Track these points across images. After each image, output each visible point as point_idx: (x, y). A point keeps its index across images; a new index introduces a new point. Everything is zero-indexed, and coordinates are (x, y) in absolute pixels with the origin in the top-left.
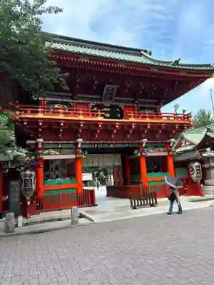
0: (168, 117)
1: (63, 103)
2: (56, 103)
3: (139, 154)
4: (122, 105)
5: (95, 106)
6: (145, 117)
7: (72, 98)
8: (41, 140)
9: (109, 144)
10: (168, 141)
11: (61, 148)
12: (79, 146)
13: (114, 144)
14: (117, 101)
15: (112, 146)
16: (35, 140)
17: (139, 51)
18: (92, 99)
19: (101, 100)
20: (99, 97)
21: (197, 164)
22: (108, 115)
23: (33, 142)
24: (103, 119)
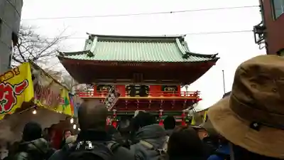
1: (108, 86)
3: (158, 120)
4: (149, 85)
5: (129, 86)
12: (114, 114)
17: (175, 38)
24: (129, 97)
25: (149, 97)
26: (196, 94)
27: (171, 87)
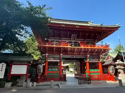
0: (98, 46)
1: (57, 41)
2: (54, 41)
3: (86, 61)
4: (79, 42)
5: (68, 42)
6: (88, 46)
7: (60, 39)
8: (47, 54)
9: (73, 56)
10: (99, 56)
11: (54, 57)
12: (61, 57)
14: (77, 40)
15: (74, 57)
16: (45, 54)
17: (88, 22)
18: (67, 40)
19: (71, 40)
20: (70, 39)
21: (112, 66)
22: (73, 45)
23: (45, 55)
24: (70, 47)
25: (81, 47)
26: (107, 46)
27: (91, 43)
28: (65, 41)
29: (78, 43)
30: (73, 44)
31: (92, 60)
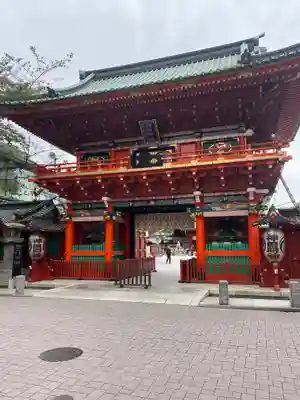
4: (175, 144)
9: (148, 201)
10: (245, 192)
11: (91, 208)
12: (106, 205)
13: (155, 200)
14: (169, 138)
15: (152, 203)
18: (134, 143)
28: (128, 150)
29: (173, 148)
30: (154, 157)
31: (218, 209)
